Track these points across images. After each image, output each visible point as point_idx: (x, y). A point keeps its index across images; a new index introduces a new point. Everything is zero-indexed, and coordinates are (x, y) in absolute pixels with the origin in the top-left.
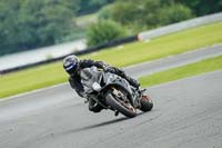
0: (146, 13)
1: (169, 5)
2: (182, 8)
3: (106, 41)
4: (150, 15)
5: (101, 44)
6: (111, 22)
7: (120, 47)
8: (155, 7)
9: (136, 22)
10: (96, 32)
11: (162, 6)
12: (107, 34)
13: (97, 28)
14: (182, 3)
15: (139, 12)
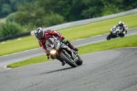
0: (36, 18)
1: (50, 14)
2: (58, 16)
3: (11, 35)
4: (39, 20)
5: (7, 37)
6: (14, 23)
7: (20, 39)
8: (42, 15)
9: (30, 24)
10: (4, 29)
11: (45, 15)
12: (11, 31)
13: (6, 27)
14: (58, 13)
15: (32, 18)
